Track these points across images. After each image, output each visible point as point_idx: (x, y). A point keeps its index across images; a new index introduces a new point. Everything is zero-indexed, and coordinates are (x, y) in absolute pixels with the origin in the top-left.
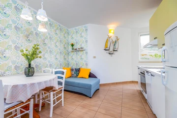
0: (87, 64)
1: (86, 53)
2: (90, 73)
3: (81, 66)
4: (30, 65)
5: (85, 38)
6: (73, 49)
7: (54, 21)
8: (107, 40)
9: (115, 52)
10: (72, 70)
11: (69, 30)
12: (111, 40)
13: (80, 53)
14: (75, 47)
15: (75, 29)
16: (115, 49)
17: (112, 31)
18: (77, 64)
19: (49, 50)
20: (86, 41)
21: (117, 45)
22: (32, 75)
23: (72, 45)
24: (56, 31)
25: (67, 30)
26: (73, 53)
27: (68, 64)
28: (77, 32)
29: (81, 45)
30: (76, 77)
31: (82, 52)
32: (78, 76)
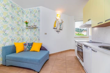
0: (39, 39)
1: (39, 30)
3: (34, 40)
5: (38, 18)
6: (27, 26)
8: (56, 21)
9: (61, 31)
10: (25, 45)
11: (24, 9)
12: (58, 22)
15: (30, 10)
16: (61, 29)
17: (59, 16)
18: (30, 39)
20: (39, 20)
21: (62, 26)
23: (27, 23)
25: (22, 9)
26: (27, 30)
27: (23, 39)
28: (31, 12)
29: (34, 23)
31: (35, 30)
32: (31, 50)
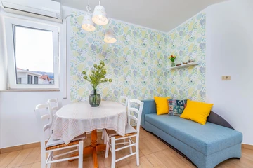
0: (202, 94)
1: (202, 70)
2: (211, 112)
3: (189, 95)
4: (95, 90)
5: (199, 40)
6: (173, 65)
7: (140, 26)
10: (170, 102)
11: (167, 34)
13: (188, 72)
14: (176, 62)
15: (179, 29)
18: (181, 92)
19: (132, 71)
20: (202, 46)
22: (98, 105)
23: (173, 59)
24: (143, 40)
25: (164, 35)
26: (174, 73)
27: (166, 91)
28: (181, 33)
29: (190, 56)
30: (178, 115)
31: (191, 70)
32: (182, 116)
